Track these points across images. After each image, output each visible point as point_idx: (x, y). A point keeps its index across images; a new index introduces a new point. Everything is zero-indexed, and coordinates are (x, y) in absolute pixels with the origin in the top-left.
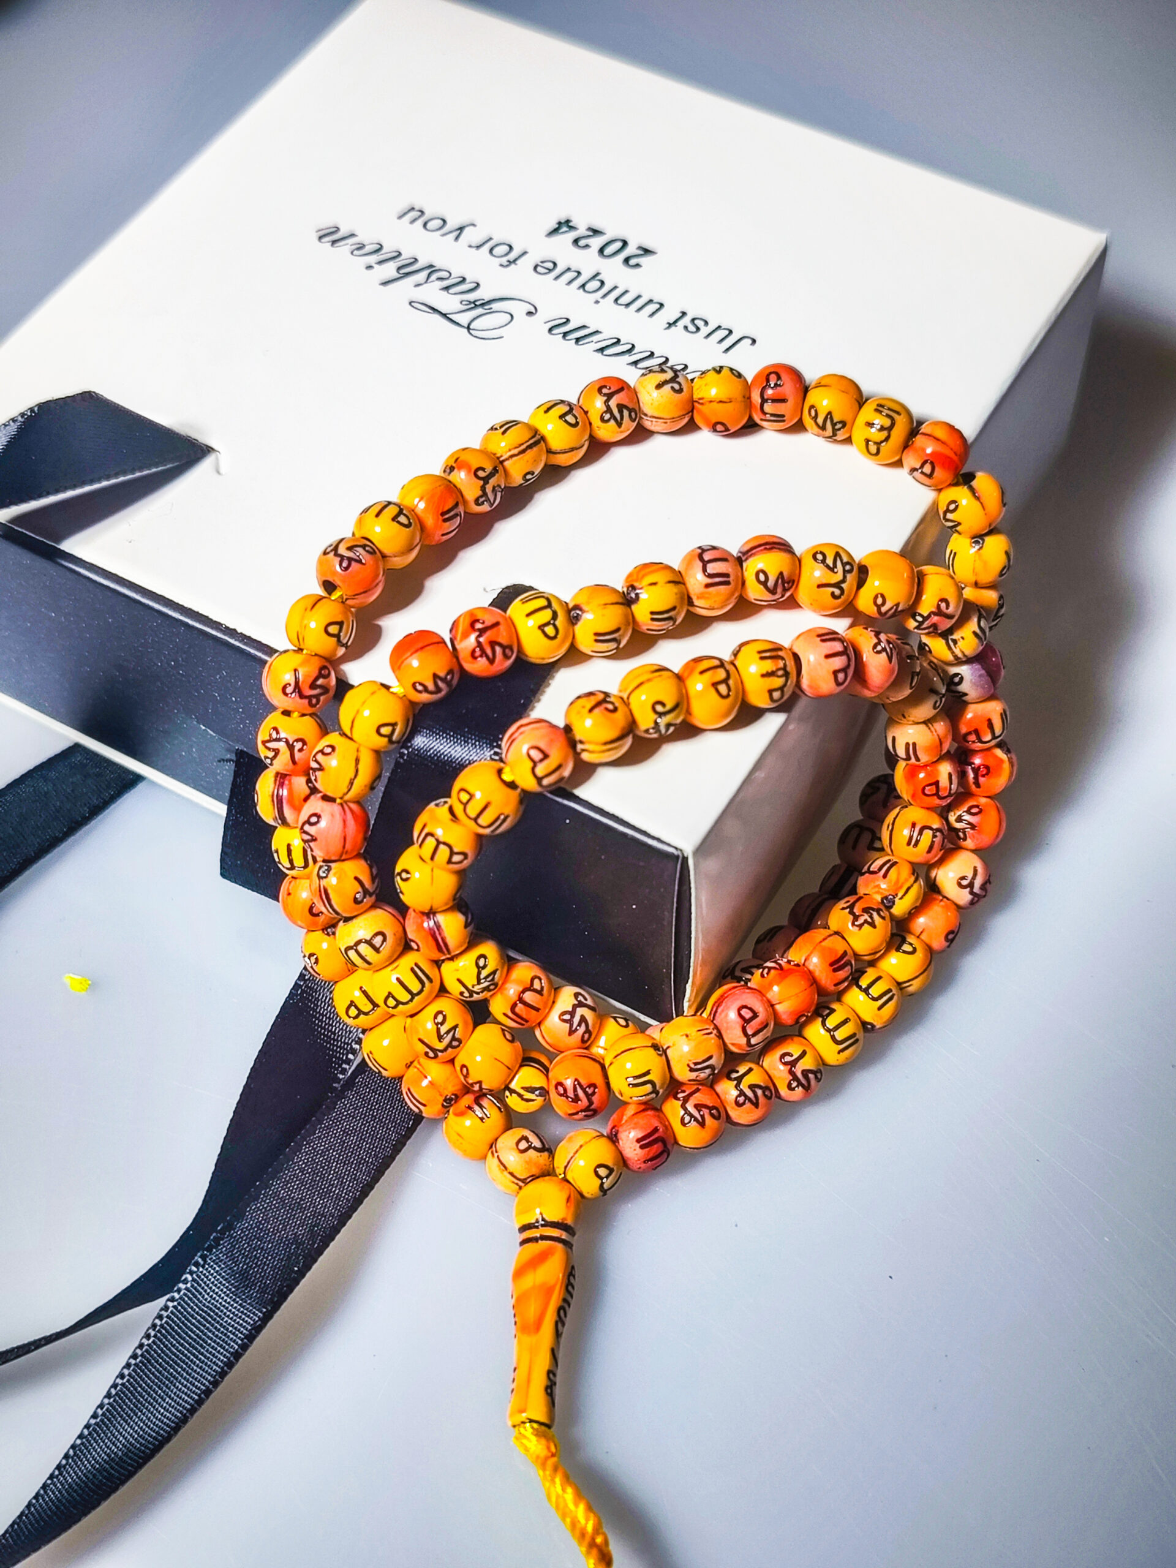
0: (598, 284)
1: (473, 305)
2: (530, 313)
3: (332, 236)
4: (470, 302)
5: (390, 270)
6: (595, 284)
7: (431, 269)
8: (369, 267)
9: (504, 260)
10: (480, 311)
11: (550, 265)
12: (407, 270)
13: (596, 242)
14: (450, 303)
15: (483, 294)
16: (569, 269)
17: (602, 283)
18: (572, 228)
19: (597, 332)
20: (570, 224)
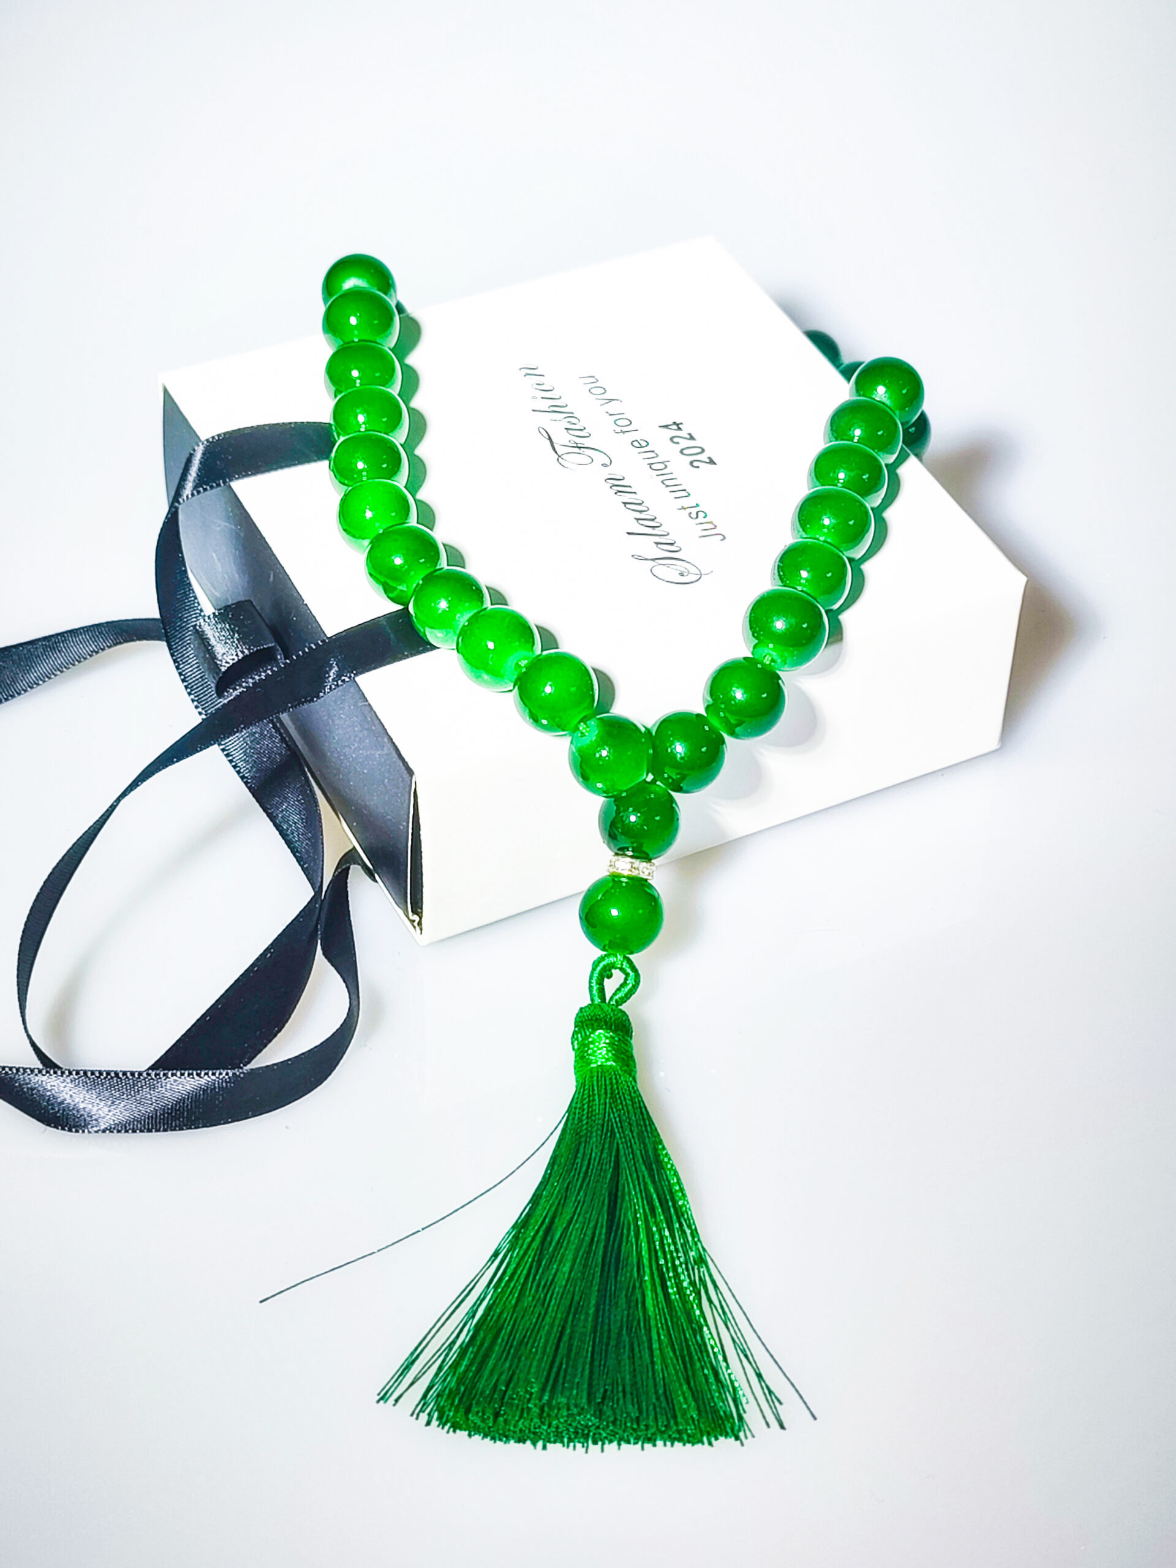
0: (663, 466)
1: (575, 445)
2: (604, 465)
3: (530, 371)
4: (575, 443)
5: (545, 405)
6: (662, 466)
7: (571, 415)
8: (533, 397)
9: (618, 429)
10: (577, 450)
11: (644, 444)
12: (555, 410)
13: (685, 443)
14: (562, 438)
15: (586, 442)
16: (653, 452)
17: (666, 467)
18: (680, 429)
19: (635, 493)
20: (680, 426)
